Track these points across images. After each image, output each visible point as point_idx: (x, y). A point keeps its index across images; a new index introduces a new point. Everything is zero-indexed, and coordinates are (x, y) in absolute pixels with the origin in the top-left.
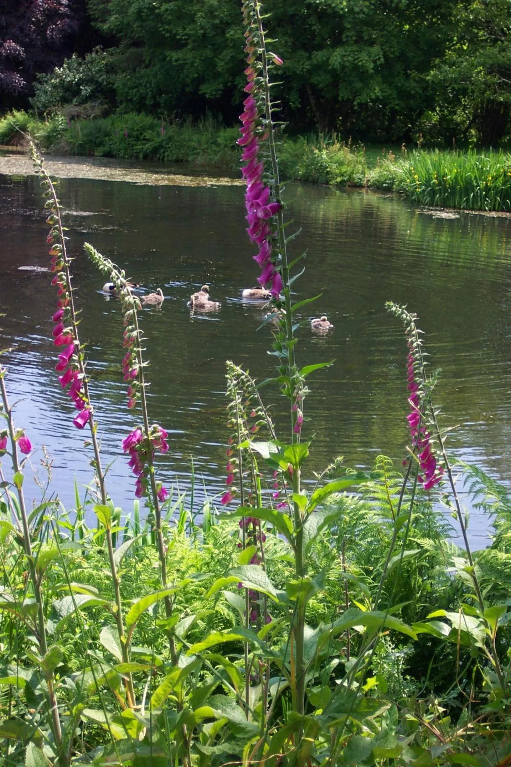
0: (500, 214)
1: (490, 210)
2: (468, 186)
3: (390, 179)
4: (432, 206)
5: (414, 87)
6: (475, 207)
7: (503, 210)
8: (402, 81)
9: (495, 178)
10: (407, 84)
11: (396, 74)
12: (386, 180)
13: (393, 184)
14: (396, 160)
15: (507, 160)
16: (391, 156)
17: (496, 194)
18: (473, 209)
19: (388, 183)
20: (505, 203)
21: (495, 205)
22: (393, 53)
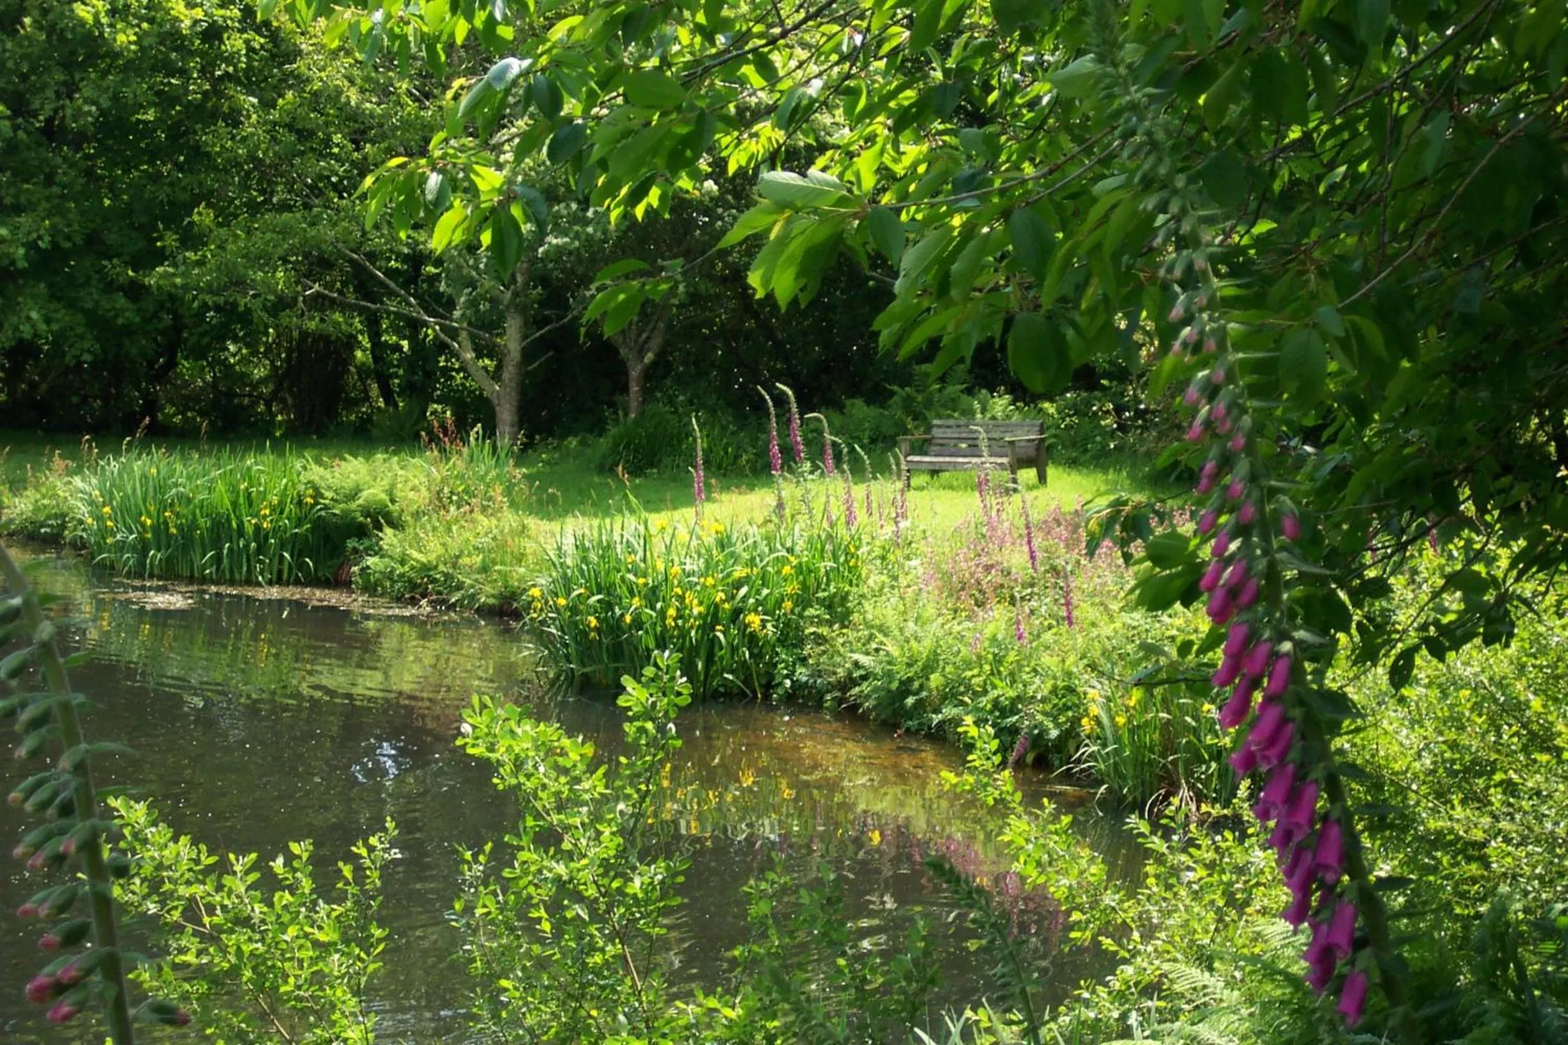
0: (293, 593)
1: (270, 583)
2: (220, 530)
3: (56, 516)
4: (141, 576)
5: (123, 310)
6: (237, 577)
7: (297, 583)
8: (96, 297)
9: (279, 509)
10: (105, 304)
11: (82, 280)
12: (48, 517)
13: (63, 526)
14: (71, 473)
15: (305, 468)
16: (58, 463)
17: (282, 546)
18: (232, 583)
19: (51, 526)
20: (302, 566)
21: (280, 572)
22: (68, 238)
